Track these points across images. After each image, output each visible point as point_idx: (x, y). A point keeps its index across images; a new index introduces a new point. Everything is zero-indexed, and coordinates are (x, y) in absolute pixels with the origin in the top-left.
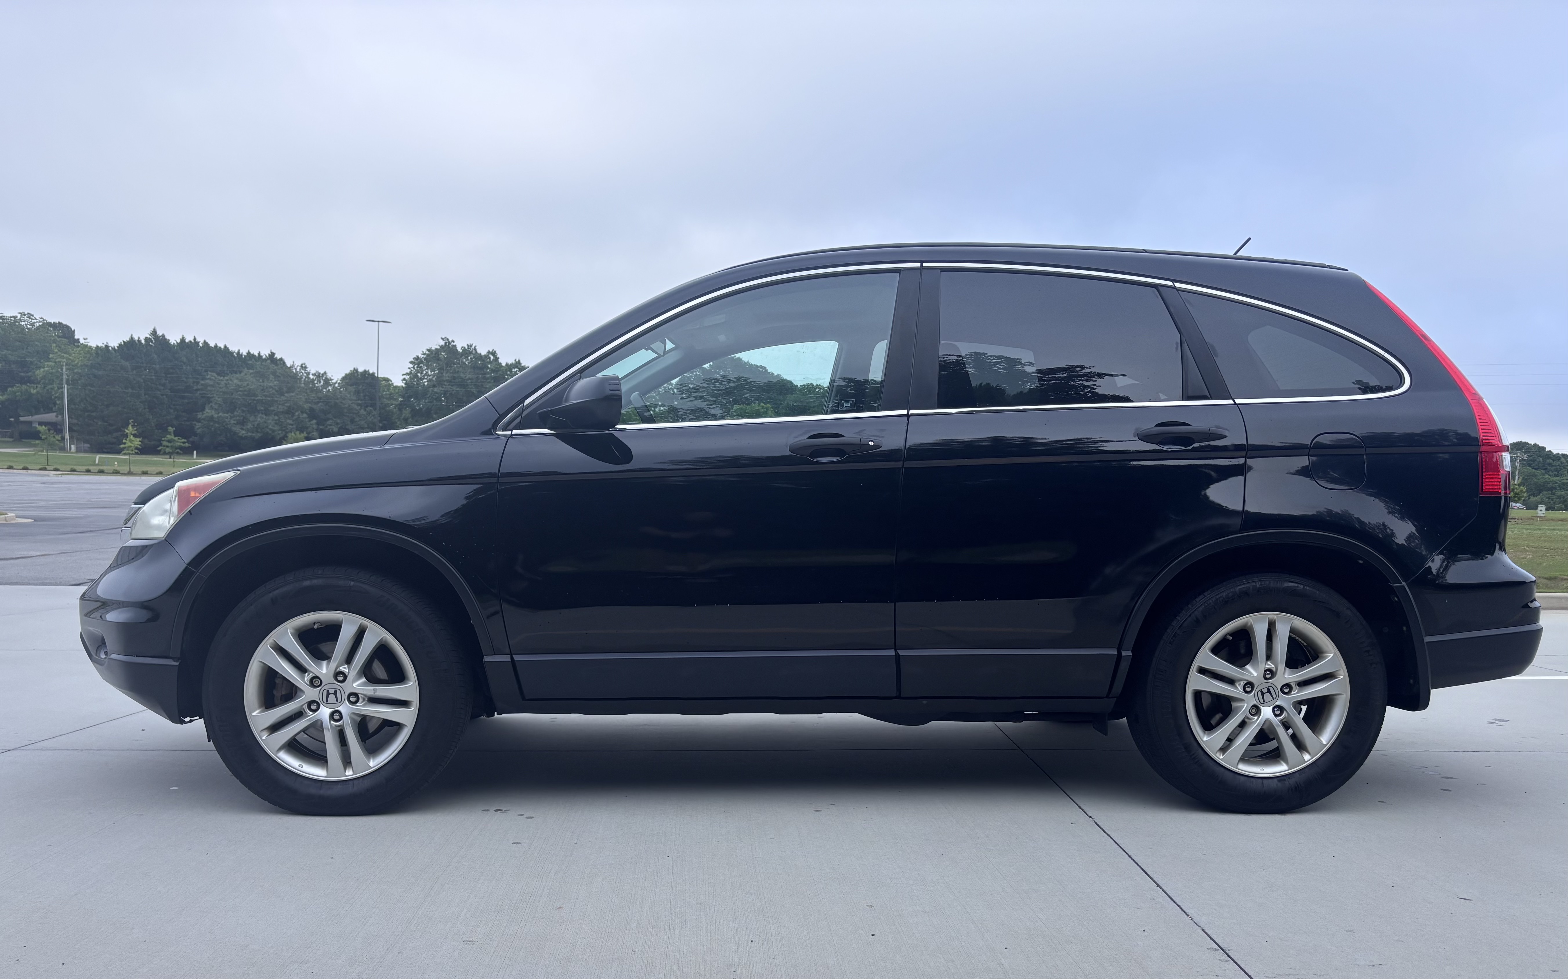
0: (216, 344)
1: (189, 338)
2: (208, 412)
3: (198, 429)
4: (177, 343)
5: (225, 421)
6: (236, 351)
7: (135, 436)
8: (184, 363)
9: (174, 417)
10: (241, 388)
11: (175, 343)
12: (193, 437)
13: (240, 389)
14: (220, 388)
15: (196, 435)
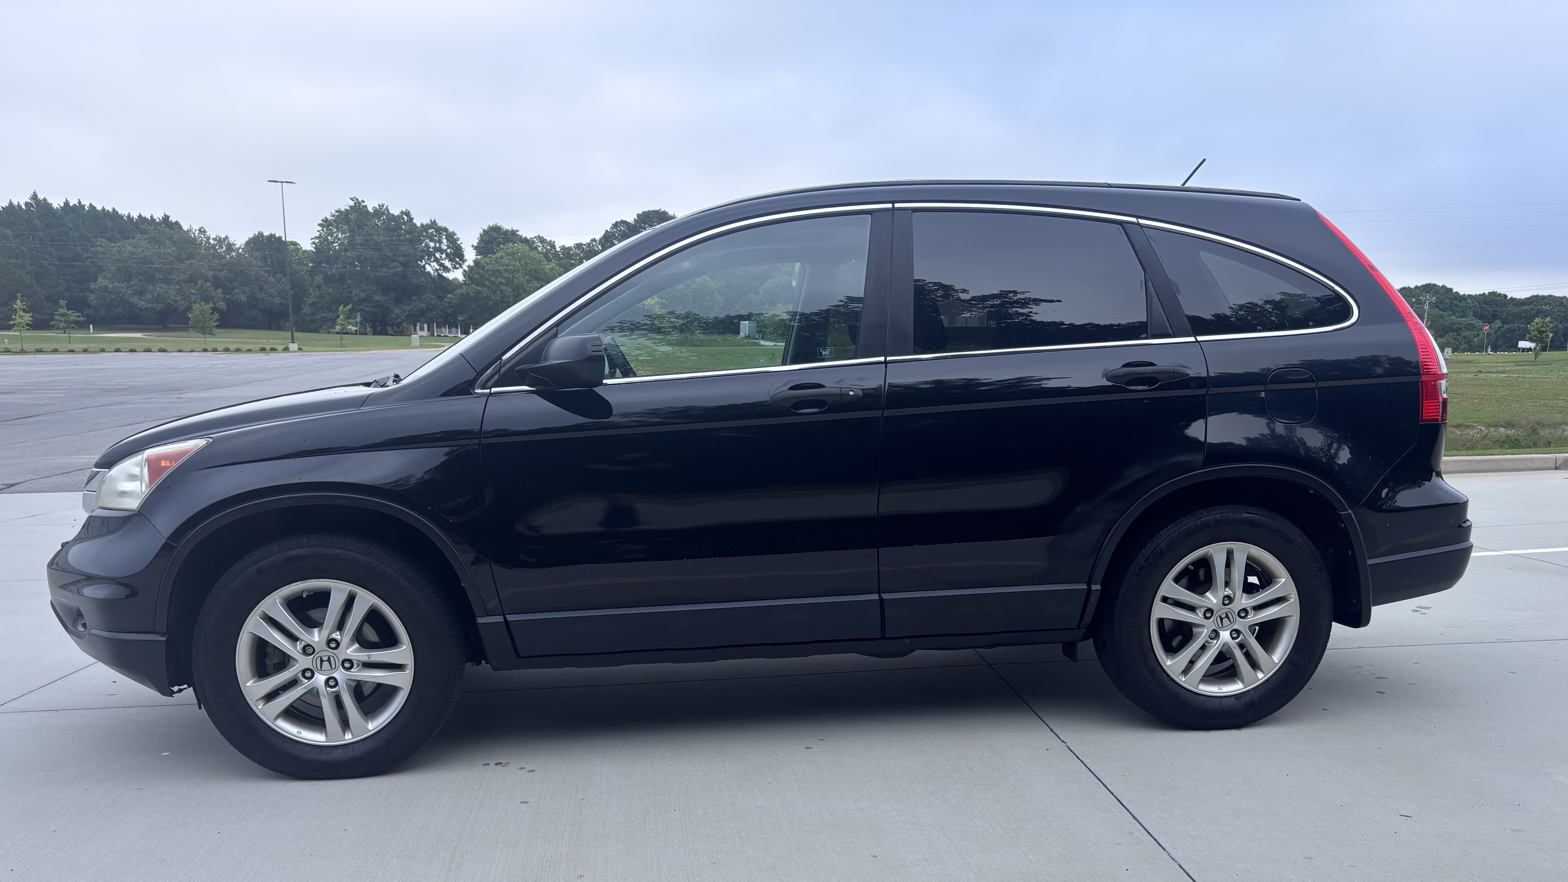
0: (103, 207)
1: (73, 202)
2: (101, 282)
3: (92, 300)
4: (61, 207)
5: (122, 292)
6: (126, 215)
7: (24, 311)
8: (71, 229)
9: (65, 288)
10: (135, 255)
11: (59, 207)
12: (88, 309)
13: (135, 256)
14: (112, 255)
15: (90, 307)
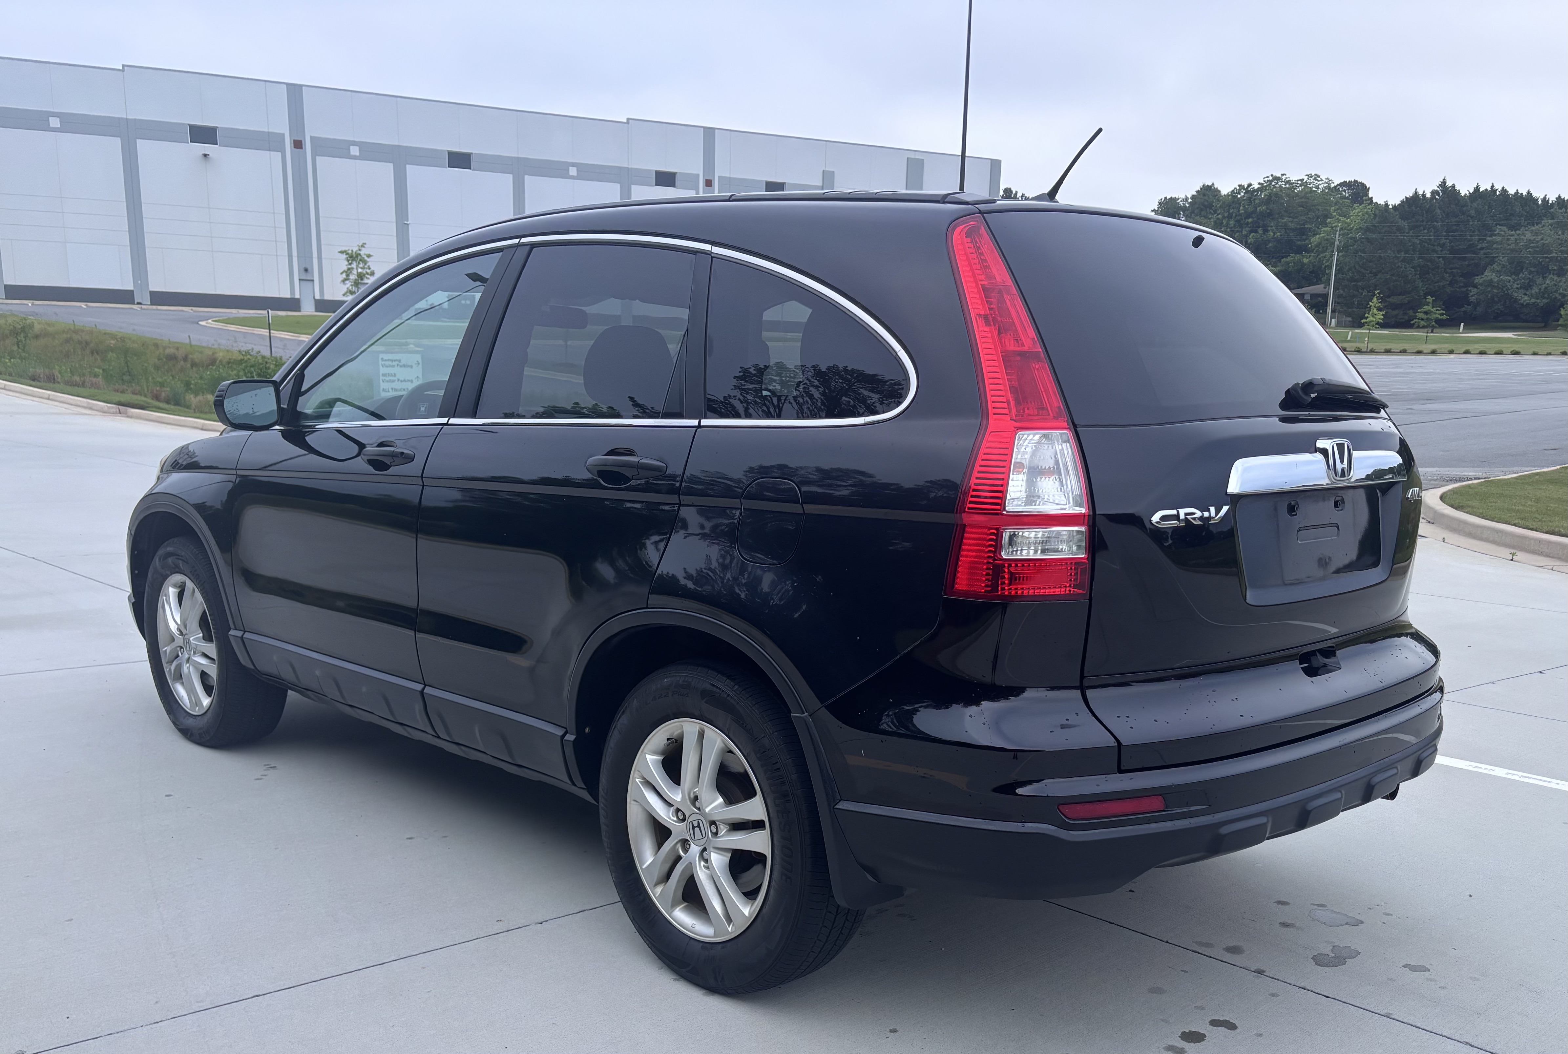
0: (1517, 190)
1: (1485, 186)
2: (1488, 275)
3: (1472, 296)
4: (1470, 193)
5: (1507, 286)
6: (1542, 197)
7: (1379, 309)
8: (1472, 217)
9: (1448, 283)
10: (1533, 243)
11: (1468, 193)
12: (1466, 306)
13: (1532, 245)
14: (1509, 245)
15: (1469, 304)
